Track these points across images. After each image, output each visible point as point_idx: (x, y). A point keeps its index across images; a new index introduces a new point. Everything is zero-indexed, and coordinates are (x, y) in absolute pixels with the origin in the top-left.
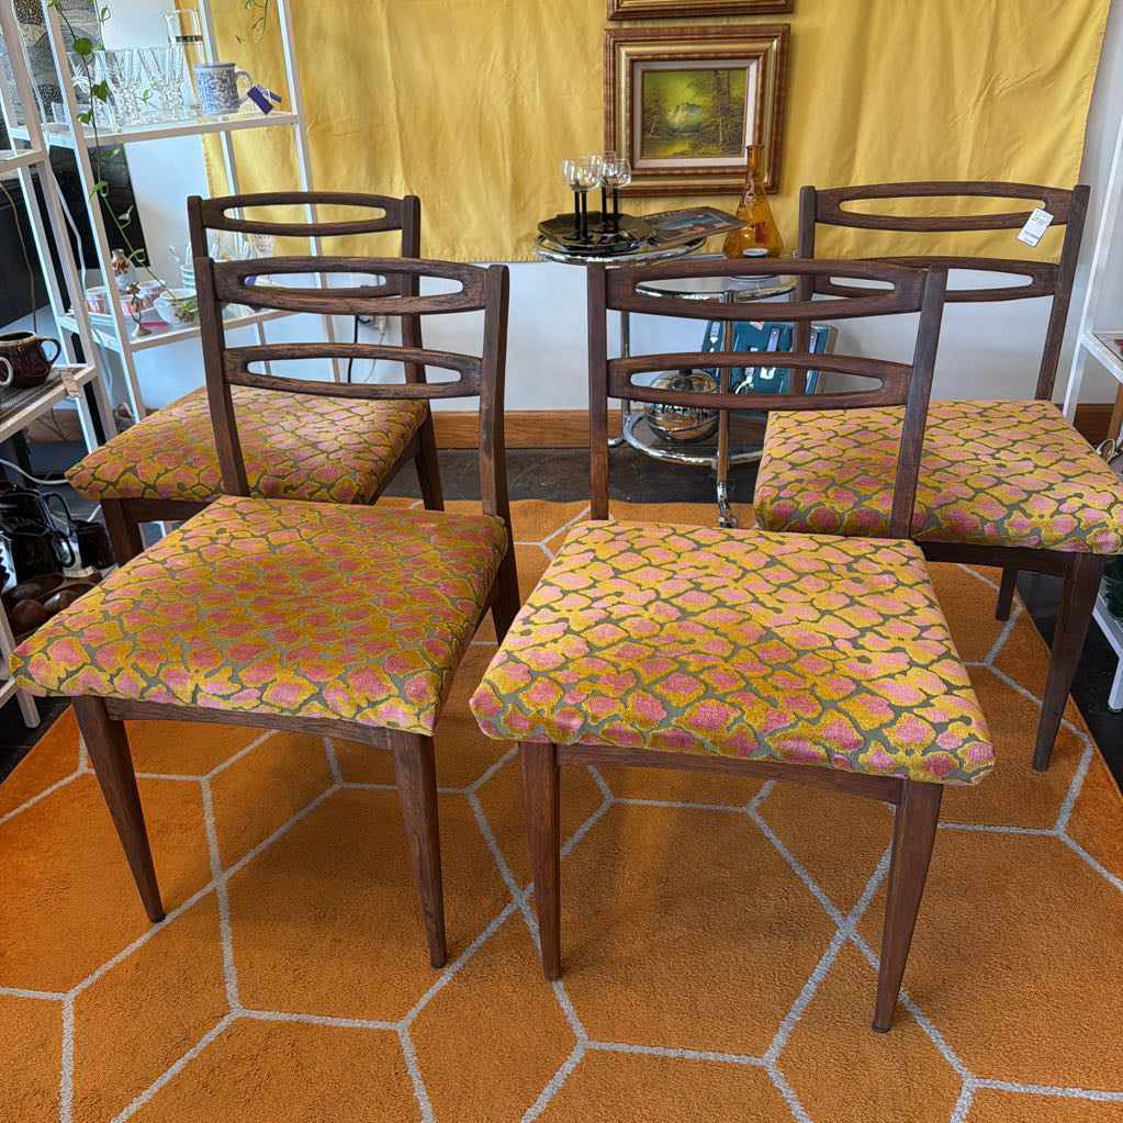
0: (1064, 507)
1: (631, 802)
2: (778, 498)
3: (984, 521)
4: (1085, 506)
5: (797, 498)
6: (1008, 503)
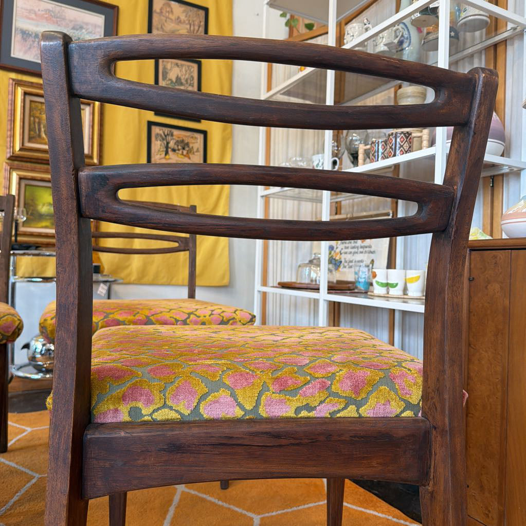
6: (187, 312)
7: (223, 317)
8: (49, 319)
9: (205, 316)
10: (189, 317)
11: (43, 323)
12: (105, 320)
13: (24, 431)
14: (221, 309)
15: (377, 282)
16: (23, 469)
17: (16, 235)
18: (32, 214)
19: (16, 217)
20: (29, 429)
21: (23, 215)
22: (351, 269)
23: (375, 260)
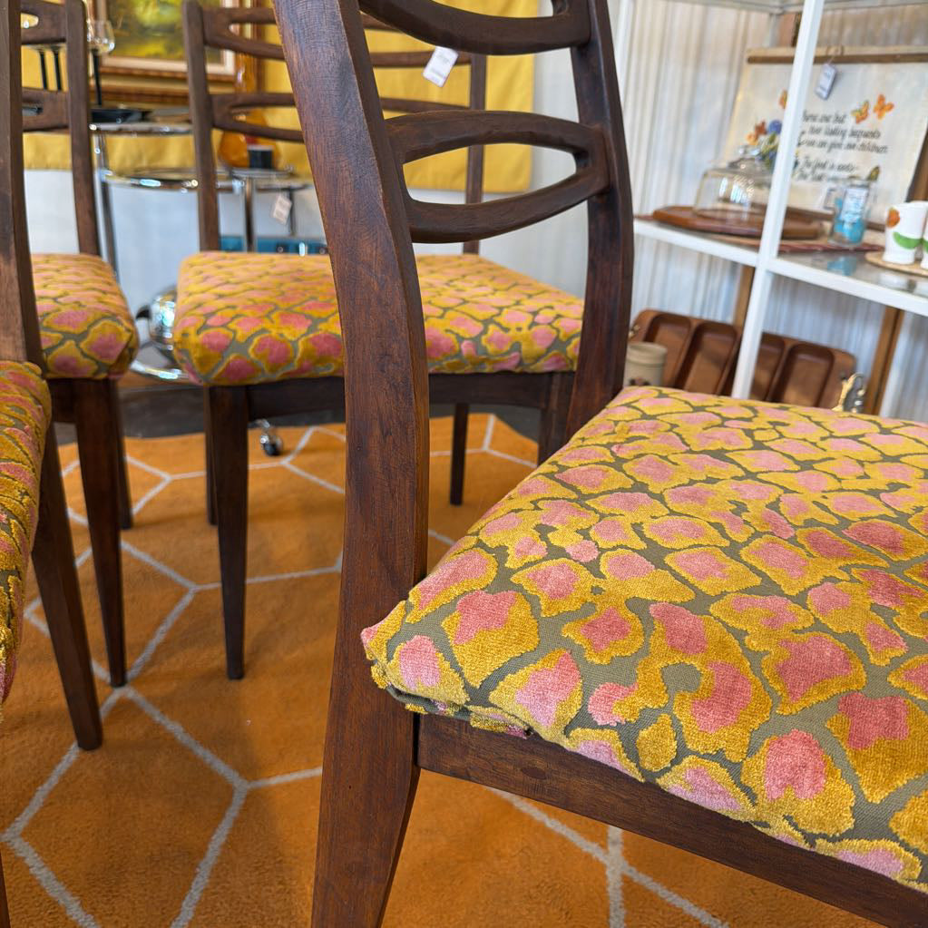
0: (538, 319)
1: (274, 781)
2: (205, 327)
3: (460, 339)
4: (559, 316)
5: (232, 325)
6: (481, 318)
7: (558, 330)
8: (192, 331)
9: (519, 329)
10: (485, 332)
11: (180, 342)
12: (311, 335)
13: (158, 480)
14: (551, 308)
15: (898, 238)
16: (166, 570)
17: (97, 75)
18: (125, 26)
19: (93, 42)
20: (167, 477)
21: (107, 37)
22: (818, 184)
23: (882, 169)
